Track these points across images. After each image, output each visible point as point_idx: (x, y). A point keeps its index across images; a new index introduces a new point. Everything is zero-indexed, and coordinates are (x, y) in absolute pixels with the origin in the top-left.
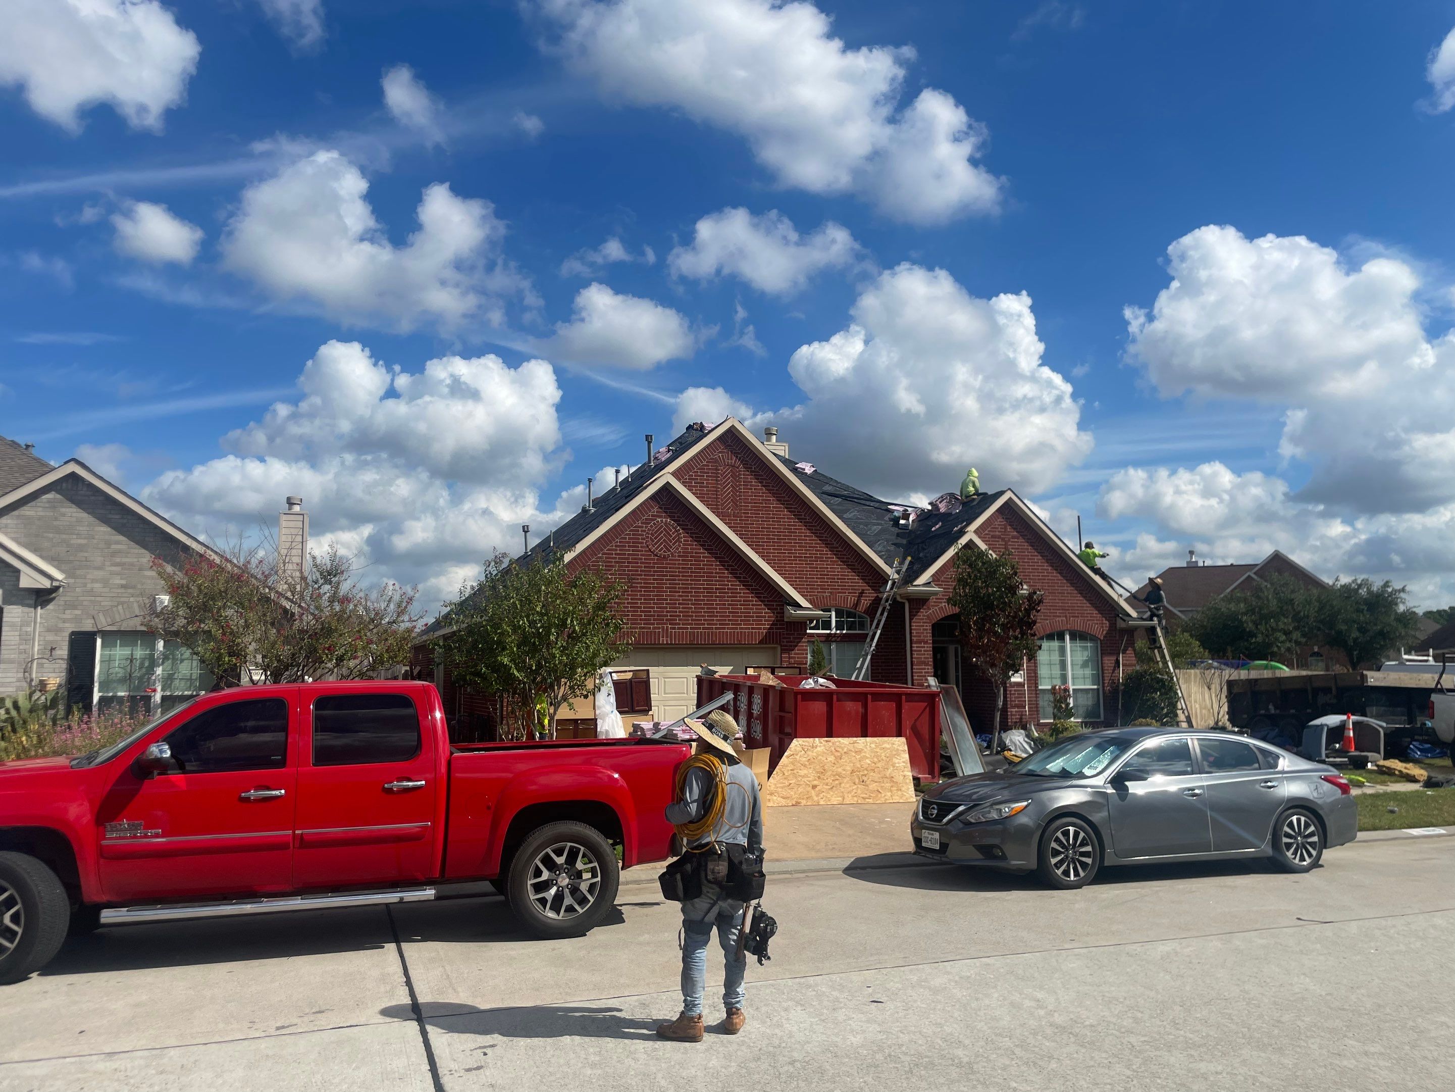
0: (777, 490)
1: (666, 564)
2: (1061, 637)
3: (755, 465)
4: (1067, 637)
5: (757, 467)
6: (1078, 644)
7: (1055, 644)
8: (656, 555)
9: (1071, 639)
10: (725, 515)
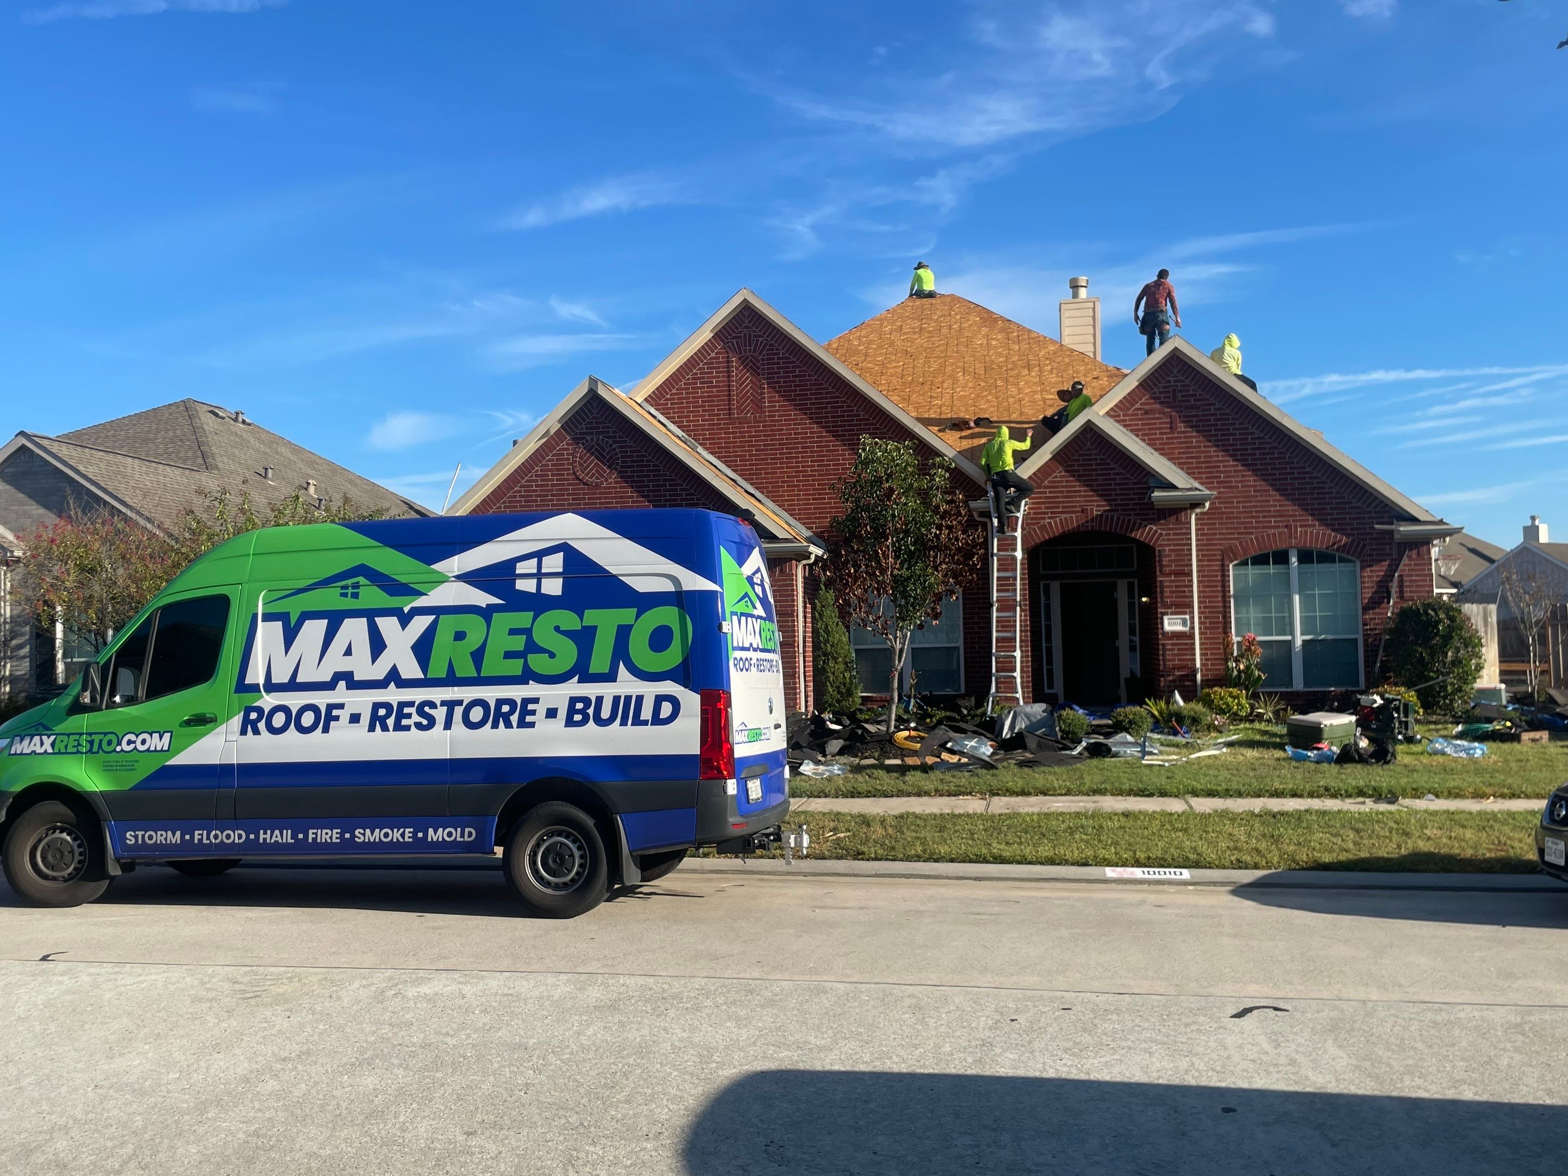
0: (815, 380)
1: (600, 493)
2: (1281, 558)
3: (783, 348)
4: (1294, 560)
5: (787, 351)
6: (1316, 567)
7: (1272, 569)
8: (585, 484)
9: (1300, 561)
10: (743, 421)
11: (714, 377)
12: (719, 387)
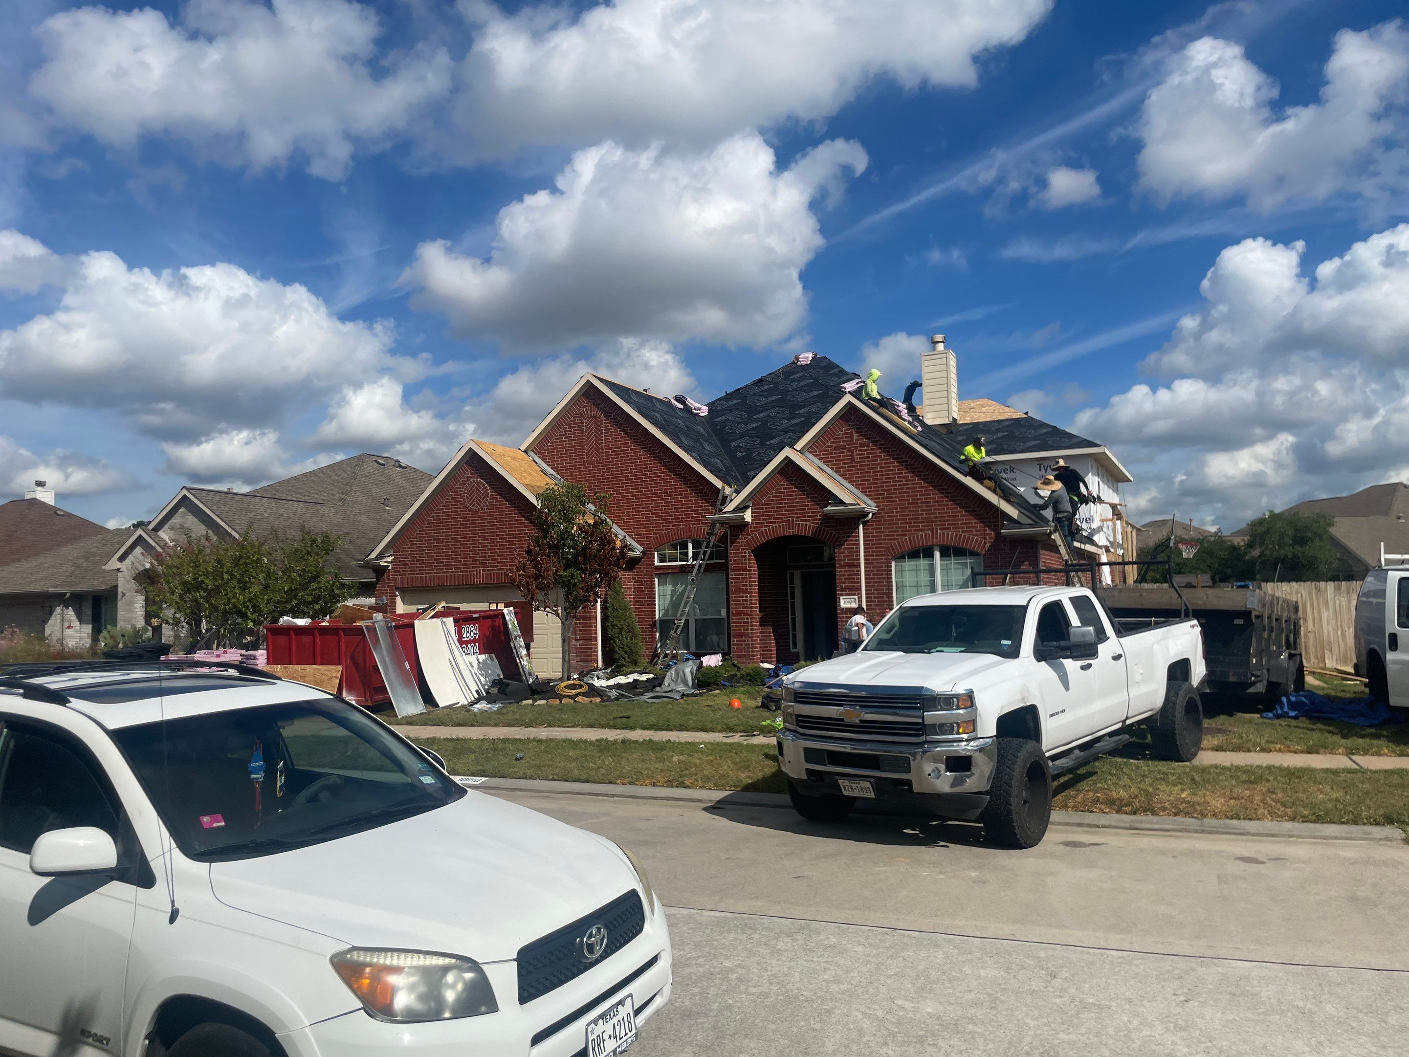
1: (478, 516)
2: (929, 554)
4: (937, 554)
6: (953, 562)
7: (923, 563)
8: (470, 510)
9: (941, 556)
10: (590, 463)
11: (573, 434)
12: (575, 440)
